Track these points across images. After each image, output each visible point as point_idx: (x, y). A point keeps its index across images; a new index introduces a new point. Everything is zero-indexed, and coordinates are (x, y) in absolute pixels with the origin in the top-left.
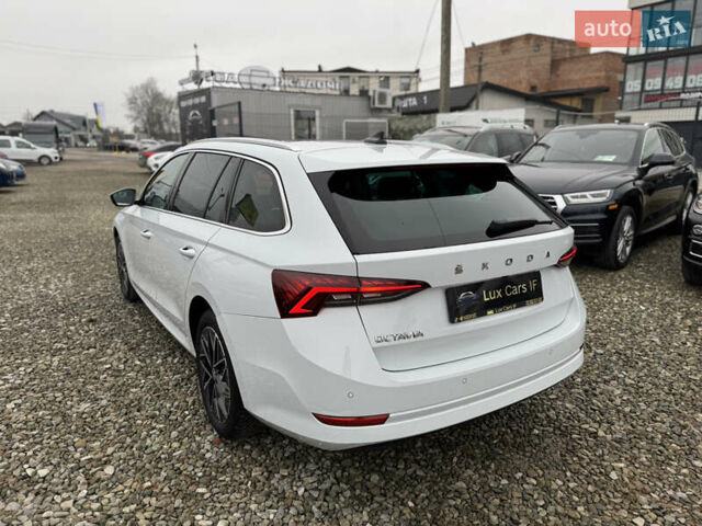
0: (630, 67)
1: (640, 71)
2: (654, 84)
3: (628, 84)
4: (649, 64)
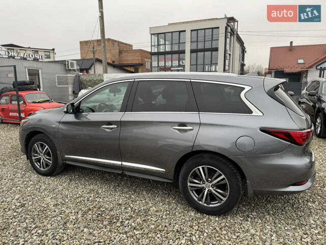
0: (153, 56)
1: (157, 58)
2: (162, 64)
3: (153, 63)
4: (160, 56)
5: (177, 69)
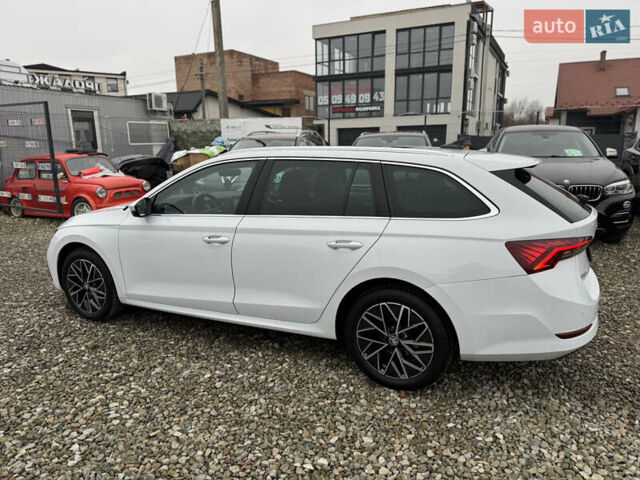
0: (319, 84)
1: (326, 88)
2: (337, 99)
3: (319, 98)
4: (333, 83)
5: (367, 109)
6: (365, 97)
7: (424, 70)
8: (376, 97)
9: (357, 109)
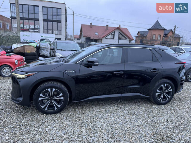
0: (13, 20)
1: (16, 21)
3: (13, 25)
5: (33, 30)
6: (32, 27)
7: (52, 21)
8: (36, 27)
9: (29, 30)
